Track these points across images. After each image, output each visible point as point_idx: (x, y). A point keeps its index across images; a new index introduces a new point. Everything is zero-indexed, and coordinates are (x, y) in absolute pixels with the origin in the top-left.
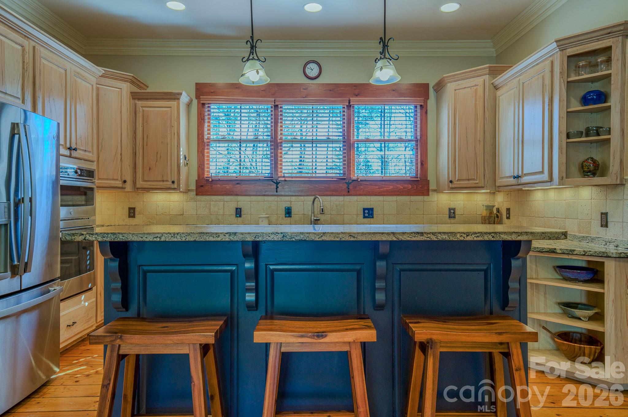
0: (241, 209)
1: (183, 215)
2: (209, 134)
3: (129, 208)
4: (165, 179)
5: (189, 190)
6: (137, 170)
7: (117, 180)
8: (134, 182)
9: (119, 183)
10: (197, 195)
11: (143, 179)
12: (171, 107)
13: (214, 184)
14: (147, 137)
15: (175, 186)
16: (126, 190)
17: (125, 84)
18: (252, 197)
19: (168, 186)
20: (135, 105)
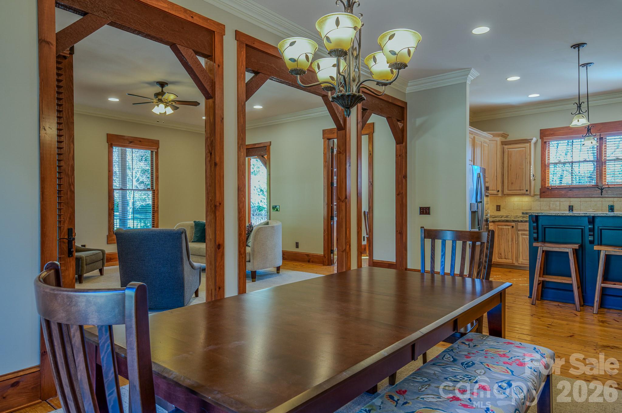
0: (572, 206)
1: (531, 210)
2: (549, 160)
3: (497, 205)
4: (521, 189)
5: (535, 195)
6: (504, 184)
7: (494, 190)
8: (503, 191)
9: (495, 192)
10: (540, 197)
11: (508, 189)
12: (525, 147)
13: (553, 191)
14: (511, 166)
15: (528, 193)
16: (498, 195)
17: (498, 138)
18: (581, 199)
19: (524, 193)
20: (504, 148)
